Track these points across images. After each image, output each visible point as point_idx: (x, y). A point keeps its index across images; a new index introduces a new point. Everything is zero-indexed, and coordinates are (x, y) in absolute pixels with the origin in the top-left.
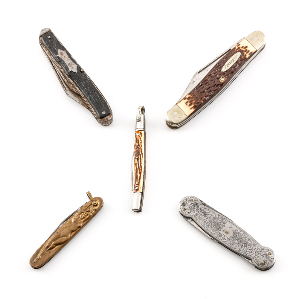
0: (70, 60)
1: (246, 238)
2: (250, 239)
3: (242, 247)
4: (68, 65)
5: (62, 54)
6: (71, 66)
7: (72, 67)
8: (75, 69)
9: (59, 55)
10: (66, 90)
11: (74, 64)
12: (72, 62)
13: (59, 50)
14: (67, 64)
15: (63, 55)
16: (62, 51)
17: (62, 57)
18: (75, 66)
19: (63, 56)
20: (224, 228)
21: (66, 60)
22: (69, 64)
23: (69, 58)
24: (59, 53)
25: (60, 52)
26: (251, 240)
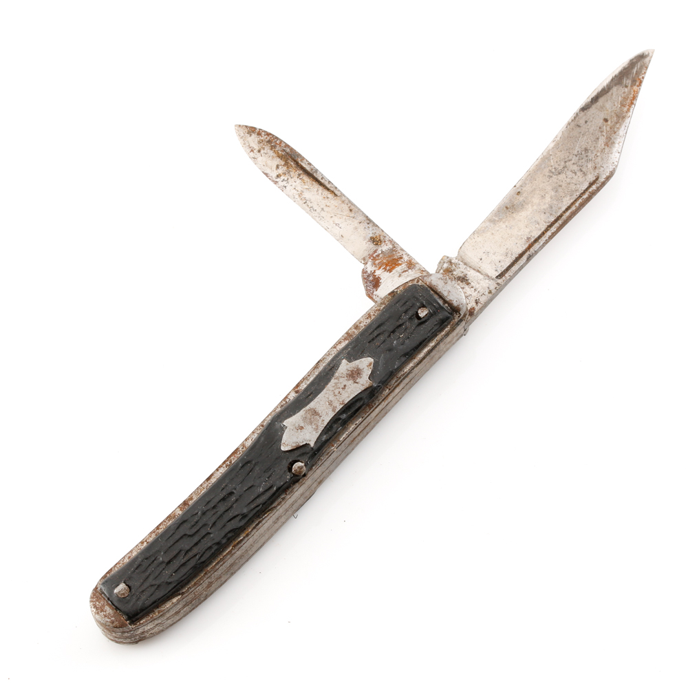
0: (334, 410)
4: (308, 407)
5: (354, 375)
6: (304, 419)
7: (302, 428)
8: (295, 439)
9: (345, 366)
11: (316, 429)
13: (371, 360)
14: (312, 405)
15: (351, 382)
16: (367, 372)
17: (337, 378)
19: (344, 381)
21: (332, 398)
22: (315, 413)
23: (339, 407)
24: (357, 362)
25: (361, 367)
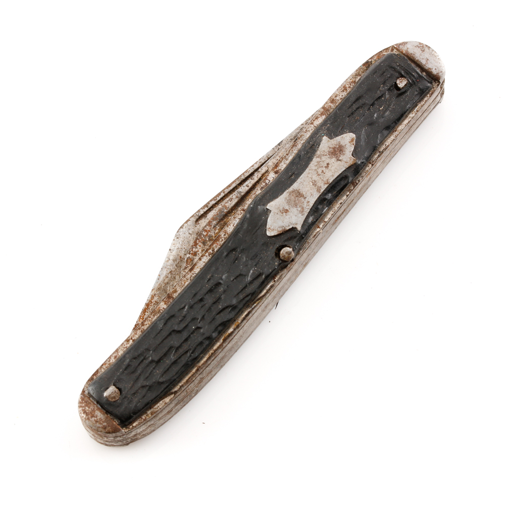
0: (318, 190)
4: (291, 189)
5: (337, 152)
6: (289, 202)
7: (286, 211)
8: (280, 223)
9: (326, 144)
10: (194, 219)
11: (302, 212)
12: (311, 204)
13: (353, 136)
14: (295, 186)
15: (334, 160)
16: (350, 149)
17: (319, 157)
18: (296, 219)
19: (325, 159)
21: (315, 177)
22: (299, 194)
23: (324, 187)
24: (339, 138)
25: (343, 143)
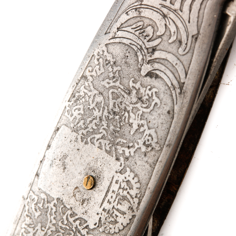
1: (109, 58)
2: (111, 35)
3: (157, 76)
20: (72, 201)
26: (114, 29)
